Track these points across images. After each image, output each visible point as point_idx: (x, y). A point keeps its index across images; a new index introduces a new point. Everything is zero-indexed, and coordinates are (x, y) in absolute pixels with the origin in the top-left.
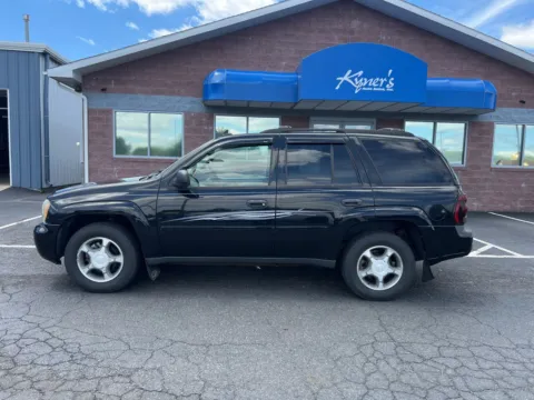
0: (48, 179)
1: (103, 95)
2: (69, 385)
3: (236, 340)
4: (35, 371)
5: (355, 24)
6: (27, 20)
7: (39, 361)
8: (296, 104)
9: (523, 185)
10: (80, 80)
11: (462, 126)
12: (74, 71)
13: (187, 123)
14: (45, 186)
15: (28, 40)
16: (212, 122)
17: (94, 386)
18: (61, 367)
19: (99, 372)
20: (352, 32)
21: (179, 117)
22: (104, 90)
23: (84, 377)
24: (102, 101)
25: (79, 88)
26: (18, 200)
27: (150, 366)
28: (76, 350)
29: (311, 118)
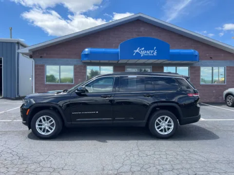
0: (18, 94)
1: (41, 59)
2: (17, 166)
3: (81, 151)
4: (6, 162)
5: (142, 29)
6: (11, 30)
7: (7, 159)
8: (119, 61)
9: (214, 91)
10: (32, 54)
11: (187, 68)
12: (29, 50)
13: (75, 69)
14: (17, 96)
15: (11, 38)
16: (85, 69)
17: (26, 167)
18: (15, 161)
19: (29, 162)
20: (141, 32)
21: (72, 67)
22: (41, 57)
23: (23, 164)
24: (41, 62)
25: (31, 57)
26: (5, 103)
27: (47, 160)
28: (21, 155)
29: (126, 66)
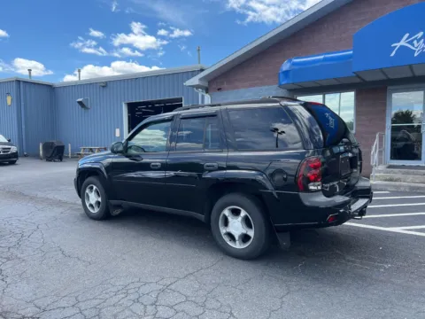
1: (219, 93)
6: (199, 50)
10: (206, 84)
12: (200, 79)
22: (219, 89)
24: (220, 97)
25: (207, 91)
29: (389, 88)
